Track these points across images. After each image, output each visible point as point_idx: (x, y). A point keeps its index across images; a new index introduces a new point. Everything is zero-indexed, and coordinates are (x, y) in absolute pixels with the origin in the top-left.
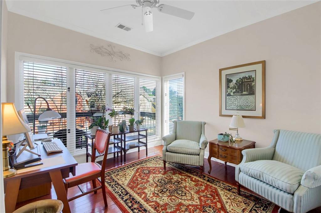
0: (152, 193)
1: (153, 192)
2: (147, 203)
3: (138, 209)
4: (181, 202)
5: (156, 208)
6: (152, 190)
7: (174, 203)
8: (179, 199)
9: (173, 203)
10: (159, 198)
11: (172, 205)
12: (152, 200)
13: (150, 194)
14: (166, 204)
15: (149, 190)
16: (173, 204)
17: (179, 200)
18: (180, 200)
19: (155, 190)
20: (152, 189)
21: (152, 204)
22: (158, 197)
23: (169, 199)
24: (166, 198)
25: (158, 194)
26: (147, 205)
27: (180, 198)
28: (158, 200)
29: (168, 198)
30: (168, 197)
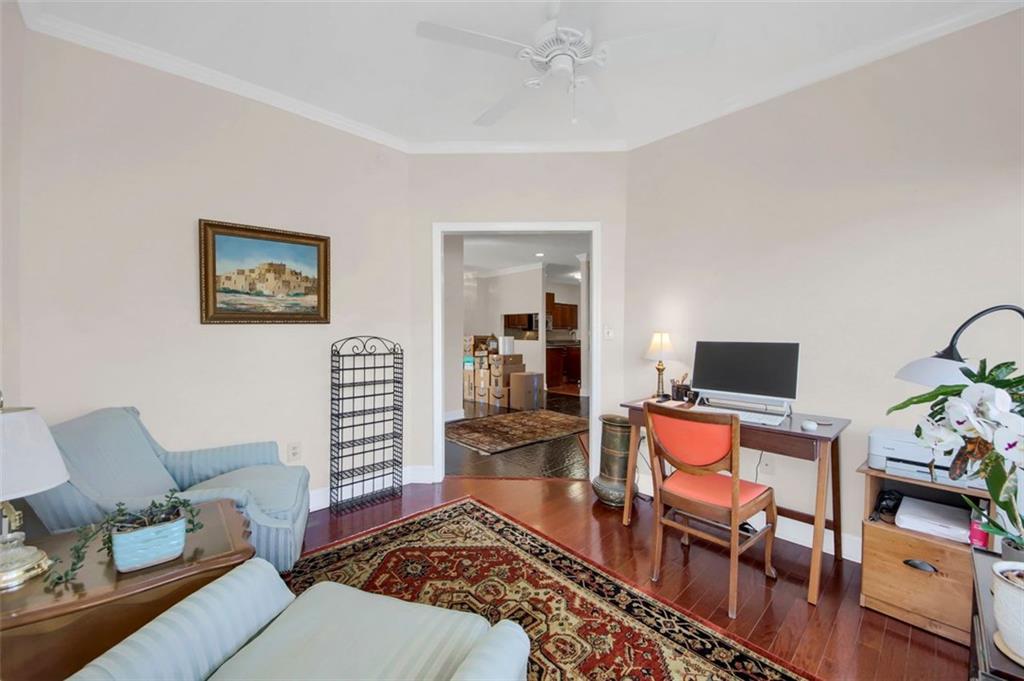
0: (555, 612)
1: (550, 616)
2: (558, 583)
3: (575, 571)
4: (471, 586)
5: (535, 571)
6: (557, 623)
7: (490, 583)
8: (473, 593)
9: (494, 583)
10: (531, 596)
11: (496, 579)
12: (549, 590)
13: (557, 609)
14: (511, 580)
15: (565, 622)
16: (493, 580)
17: (476, 590)
18: (472, 590)
19: (548, 625)
20: (558, 630)
21: (544, 582)
22: (532, 599)
23: (503, 593)
24: (511, 596)
25: (535, 609)
26: (556, 578)
27: (470, 597)
28: (532, 590)
29: (506, 595)
30: (506, 598)
